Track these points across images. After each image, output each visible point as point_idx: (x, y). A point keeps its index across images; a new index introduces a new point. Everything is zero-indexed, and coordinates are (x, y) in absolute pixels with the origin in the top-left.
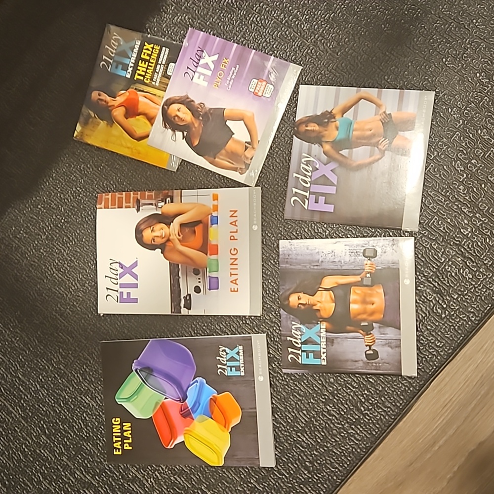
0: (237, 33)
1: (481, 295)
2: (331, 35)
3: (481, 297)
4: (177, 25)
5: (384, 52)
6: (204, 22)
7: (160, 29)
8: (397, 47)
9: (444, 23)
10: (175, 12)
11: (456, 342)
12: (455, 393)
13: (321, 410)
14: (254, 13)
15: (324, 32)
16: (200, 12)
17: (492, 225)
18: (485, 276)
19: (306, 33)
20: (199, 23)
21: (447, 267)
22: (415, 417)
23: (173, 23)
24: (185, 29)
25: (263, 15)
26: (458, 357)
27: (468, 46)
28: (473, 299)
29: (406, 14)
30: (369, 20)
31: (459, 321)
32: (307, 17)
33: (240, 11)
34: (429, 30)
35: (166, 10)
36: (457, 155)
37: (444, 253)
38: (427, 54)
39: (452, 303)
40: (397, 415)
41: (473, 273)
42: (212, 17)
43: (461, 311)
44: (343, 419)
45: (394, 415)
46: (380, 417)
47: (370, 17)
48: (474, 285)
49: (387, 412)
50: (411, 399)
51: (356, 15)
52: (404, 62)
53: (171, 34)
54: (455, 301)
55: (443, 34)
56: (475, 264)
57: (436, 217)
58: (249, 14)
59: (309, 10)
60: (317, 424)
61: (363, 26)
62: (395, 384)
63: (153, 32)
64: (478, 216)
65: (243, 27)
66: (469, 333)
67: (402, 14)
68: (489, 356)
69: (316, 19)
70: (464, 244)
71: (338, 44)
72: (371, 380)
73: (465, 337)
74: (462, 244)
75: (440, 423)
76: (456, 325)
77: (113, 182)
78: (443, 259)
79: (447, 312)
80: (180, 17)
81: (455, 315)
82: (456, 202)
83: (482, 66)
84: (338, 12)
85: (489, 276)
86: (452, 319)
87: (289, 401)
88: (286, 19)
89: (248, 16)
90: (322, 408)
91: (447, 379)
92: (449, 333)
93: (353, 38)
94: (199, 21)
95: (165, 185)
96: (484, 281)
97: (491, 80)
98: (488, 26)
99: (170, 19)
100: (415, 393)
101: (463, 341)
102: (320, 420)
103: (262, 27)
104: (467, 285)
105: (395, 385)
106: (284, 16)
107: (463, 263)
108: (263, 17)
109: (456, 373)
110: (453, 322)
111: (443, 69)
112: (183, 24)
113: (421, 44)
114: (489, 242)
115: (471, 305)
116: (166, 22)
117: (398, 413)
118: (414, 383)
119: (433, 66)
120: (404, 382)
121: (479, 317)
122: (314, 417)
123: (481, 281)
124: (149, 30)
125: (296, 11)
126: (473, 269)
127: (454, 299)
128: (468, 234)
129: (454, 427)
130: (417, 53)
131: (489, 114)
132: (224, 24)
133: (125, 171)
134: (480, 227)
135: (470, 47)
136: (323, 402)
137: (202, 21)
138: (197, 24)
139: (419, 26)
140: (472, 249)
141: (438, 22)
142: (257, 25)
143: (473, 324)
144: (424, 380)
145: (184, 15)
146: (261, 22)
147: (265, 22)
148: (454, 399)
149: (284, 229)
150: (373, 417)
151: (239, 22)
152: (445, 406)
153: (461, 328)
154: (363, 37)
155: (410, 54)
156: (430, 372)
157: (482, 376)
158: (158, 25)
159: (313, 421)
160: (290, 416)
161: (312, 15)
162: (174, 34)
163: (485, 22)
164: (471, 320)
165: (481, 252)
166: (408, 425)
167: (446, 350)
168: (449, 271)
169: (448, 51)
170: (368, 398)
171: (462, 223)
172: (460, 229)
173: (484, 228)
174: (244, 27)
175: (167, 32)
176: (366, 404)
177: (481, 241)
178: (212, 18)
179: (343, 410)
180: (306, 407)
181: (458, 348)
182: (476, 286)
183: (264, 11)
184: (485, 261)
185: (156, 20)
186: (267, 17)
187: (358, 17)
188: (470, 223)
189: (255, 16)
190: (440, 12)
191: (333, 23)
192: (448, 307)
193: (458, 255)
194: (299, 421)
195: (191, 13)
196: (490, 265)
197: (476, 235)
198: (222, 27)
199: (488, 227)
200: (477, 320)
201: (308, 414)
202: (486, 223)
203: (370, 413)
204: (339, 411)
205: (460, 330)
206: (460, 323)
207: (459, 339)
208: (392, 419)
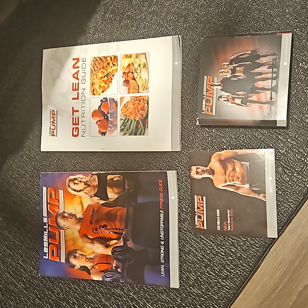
1: (296, 191)
2: (188, 36)
4: (96, 40)
6: (112, 37)
9: (256, 22)
10: (94, 33)
11: (283, 221)
12: (286, 255)
14: (141, 28)
15: (184, 35)
16: (109, 31)
17: (298, 146)
18: (297, 179)
20: (109, 38)
22: (262, 272)
23: (93, 39)
25: (146, 29)
26: (286, 231)
28: (291, 194)
29: (232, 20)
30: (210, 25)
31: (284, 208)
32: (173, 27)
33: (132, 28)
34: (247, 27)
35: (89, 32)
39: (278, 197)
41: (290, 177)
42: (116, 33)
43: (285, 202)
44: (217, 276)
45: (249, 272)
46: (241, 273)
47: (211, 23)
49: (244, 270)
50: (259, 260)
51: (202, 23)
54: (280, 196)
55: (256, 30)
56: (290, 172)
58: (138, 29)
59: (173, 23)
60: (202, 280)
61: (207, 29)
62: (248, 251)
64: (289, 141)
65: (135, 37)
66: (291, 216)
67: (230, 20)
68: (305, 229)
69: (178, 28)
70: (282, 159)
71: (193, 42)
72: (233, 250)
73: (289, 218)
75: (278, 275)
76: (282, 211)
80: (97, 35)
82: (275, 133)
84: (191, 22)
85: (300, 178)
87: (183, 267)
88: (160, 30)
89: (138, 30)
90: (204, 270)
91: (280, 246)
92: (278, 216)
94: (109, 36)
96: (297, 182)
98: (283, 22)
99: (91, 37)
100: (261, 256)
101: (288, 221)
102: (203, 277)
103: (146, 36)
104: (287, 185)
106: (159, 28)
107: (283, 171)
108: (146, 30)
109: (285, 241)
110: (280, 209)
112: (100, 39)
114: (298, 156)
115: (290, 197)
116: (89, 39)
117: (251, 270)
118: (259, 250)
120: (253, 249)
121: (296, 205)
122: (199, 276)
123: (295, 182)
125: (166, 24)
126: (289, 174)
127: (279, 194)
128: (284, 153)
129: (288, 276)
132: (124, 36)
134: (291, 147)
136: (204, 266)
137: (110, 36)
139: (241, 26)
140: (287, 162)
141: (252, 22)
142: (143, 35)
143: (293, 209)
144: (265, 248)
145: (100, 34)
146: (146, 33)
147: (148, 33)
148: (286, 259)
149: (171, 159)
150: (236, 273)
151: (132, 34)
156: (268, 242)
157: (302, 242)
158: (85, 41)
159: (199, 279)
160: (184, 277)
161: (175, 26)
163: (281, 19)
164: (291, 207)
165: (293, 164)
166: (258, 278)
170: (232, 261)
171: (280, 146)
172: (279, 150)
173: (294, 148)
176: (231, 266)
177: (292, 156)
178: (116, 34)
179: (217, 271)
180: (194, 270)
181: (285, 226)
182: (293, 185)
183: (146, 26)
184: (296, 169)
185: (84, 38)
186: (149, 30)
187: (203, 24)
188: (284, 145)
189: (141, 30)
190: (253, 16)
191: (188, 30)
193: (279, 167)
194: (190, 279)
195: (104, 32)
196: (300, 171)
197: (289, 153)
198: (123, 38)
199: (296, 147)
200: (295, 207)
201: (195, 275)
202: (295, 145)
203: (234, 271)
204: (215, 271)
205: (285, 214)
206: (285, 210)
207: (285, 220)
208: (248, 274)
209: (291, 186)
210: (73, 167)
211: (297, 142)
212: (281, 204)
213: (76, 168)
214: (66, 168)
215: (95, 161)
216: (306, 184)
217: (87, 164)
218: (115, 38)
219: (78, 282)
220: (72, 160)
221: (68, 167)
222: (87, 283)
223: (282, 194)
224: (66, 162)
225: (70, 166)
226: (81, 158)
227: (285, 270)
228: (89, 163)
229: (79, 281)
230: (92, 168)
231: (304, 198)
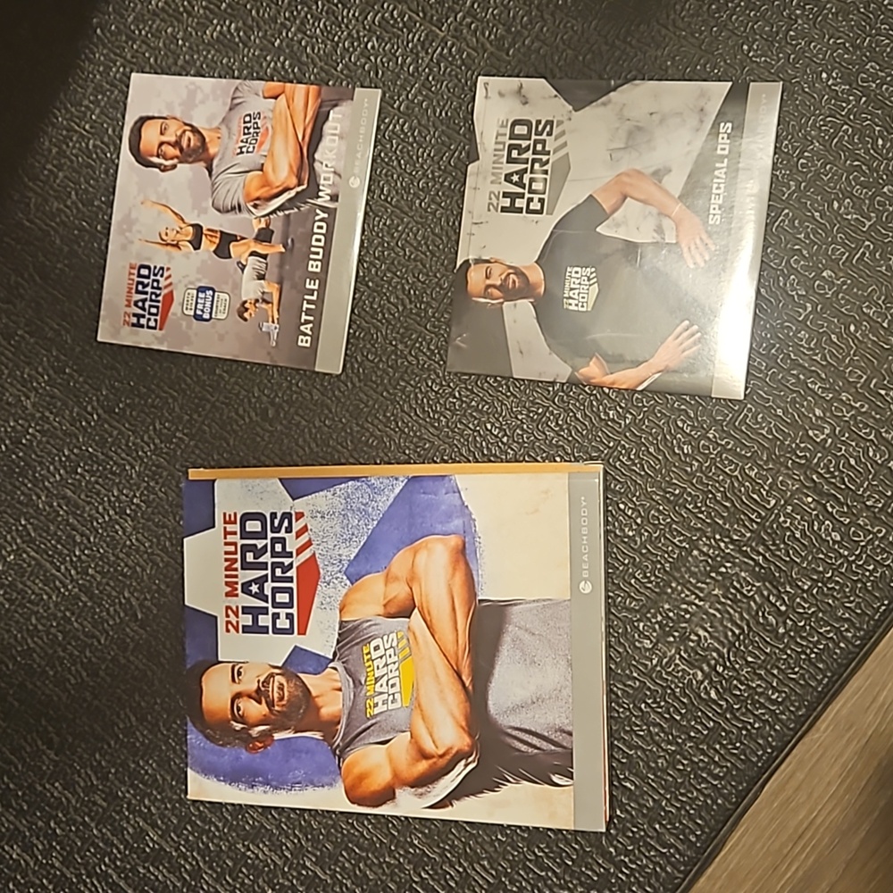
0: (287, 22)
1: (864, 580)
2: (490, 10)
3: (865, 584)
4: (158, 16)
5: (610, 41)
6: (215, 5)
7: (122, 27)
8: (639, 26)
11: (815, 689)
13: (522, 856)
17: (878, 416)
18: (871, 536)
19: (437, 12)
20: (205, 8)
21: (782, 519)
22: (731, 866)
23: (149, 11)
24: (176, 24)
26: (822, 724)
27: (798, 12)
28: (847, 590)
31: (818, 642)
36: (788, 261)
37: (775, 487)
38: (706, 37)
39: (798, 600)
40: (691, 862)
41: (843, 529)
43: (822, 618)
44: (571, 876)
45: (685, 864)
46: (655, 869)
48: (846, 557)
49: (667, 858)
50: (720, 826)
52: (656, 58)
53: (147, 36)
54: (805, 595)
56: (845, 510)
57: (749, 406)
60: (515, 889)
62: (682, 791)
63: (108, 35)
64: (844, 399)
65: (299, 7)
66: (843, 669)
70: (818, 464)
71: (508, 31)
72: (628, 785)
73: (835, 678)
74: (812, 465)
75: (791, 877)
76: (812, 652)
77: (44, 369)
78: (773, 502)
79: (788, 621)
81: (808, 628)
82: (793, 369)
83: (832, 54)
85: (880, 535)
86: (802, 638)
87: (450, 839)
90: (523, 853)
91: (800, 776)
92: (796, 670)
93: (539, 14)
95: (152, 369)
96: (869, 547)
97: (854, 86)
99: (142, 2)
100: (729, 809)
101: (830, 686)
102: (520, 879)
103: (340, 6)
104: (831, 558)
105: (682, 794)
107: (819, 507)
109: (818, 760)
110: (804, 643)
111: (745, 67)
112: (171, 11)
113: (692, 16)
114: (875, 455)
115: (843, 603)
116: (133, 10)
117: (693, 858)
118: (724, 787)
119: (722, 64)
120: (703, 786)
121: (863, 630)
122: (506, 874)
123: (863, 547)
124: (98, 31)
126: (842, 519)
127: (803, 591)
129: (824, 885)
130: (684, 37)
131: (856, 163)
132: (259, 4)
133: (66, 342)
134: (852, 423)
135: (802, 13)
136: (523, 838)
138: (201, 11)
140: (836, 473)
143: (850, 646)
144: (746, 782)
148: (819, 820)
149: (416, 452)
150: (638, 868)
152: (800, 837)
153: (824, 657)
154: (562, 11)
155: (667, 40)
156: (758, 761)
157: (879, 765)
158: (118, 18)
159: (504, 883)
160: (452, 873)
162: (152, 35)
164: (845, 638)
165: (858, 481)
166: (717, 886)
167: (792, 709)
168: (788, 528)
169: (753, 26)
170: (624, 825)
171: (811, 415)
172: (807, 431)
173: (861, 426)
174: (302, 9)
175: (137, 32)
176: (621, 840)
177: (855, 454)
179: (569, 856)
180: (486, 852)
181: (819, 705)
182: (851, 559)
184: (868, 500)
185: (113, 8)
188: (828, 414)
192: (790, 611)
193: (805, 491)
194: (473, 883)
196: (881, 509)
197: (843, 443)
198: (254, 12)
199: (871, 422)
200: (859, 638)
201: (492, 868)
202: (865, 412)
203: (630, 860)
204: (561, 859)
205: (823, 661)
206: (821, 647)
207: (820, 682)
208: (680, 872)
209: (848, 561)
210: (67, 472)
211: (873, 405)
212: (810, 625)
213: (78, 477)
214: (40, 475)
215: (146, 453)
217: (115, 463)
218: (225, 10)
219: (74, 880)
220: (63, 446)
221: (49, 471)
222: (107, 883)
223: (815, 591)
224: (42, 451)
225: (55, 468)
226: (94, 440)
227: (815, 861)
228: (123, 459)
229: (76, 877)
230: (134, 476)
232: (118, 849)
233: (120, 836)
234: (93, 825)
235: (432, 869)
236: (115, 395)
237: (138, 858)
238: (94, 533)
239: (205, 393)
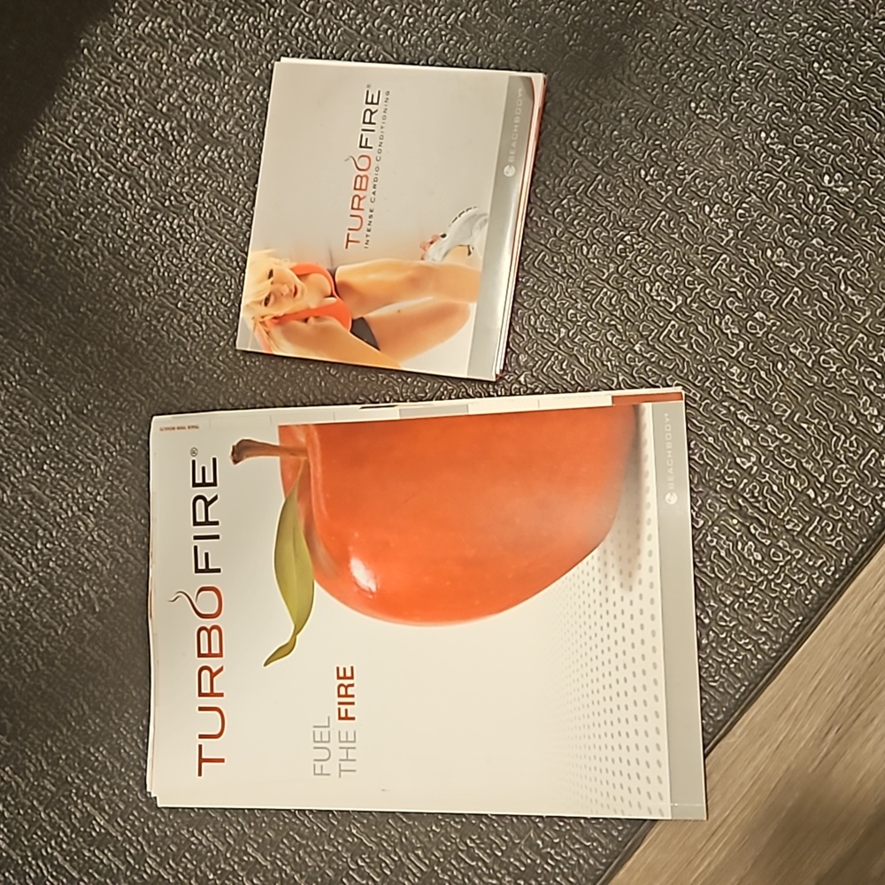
0: (268, 55)
1: (781, 597)
2: (460, 56)
3: (782, 601)
4: (144, 41)
5: (570, 91)
6: (200, 34)
7: (108, 49)
8: (596, 79)
9: (690, 28)
10: (140, 14)
11: (733, 696)
12: (732, 807)
13: (454, 847)
14: (302, 13)
15: (446, 51)
16: (190, 14)
17: (800, 448)
18: (789, 557)
19: (410, 54)
20: (190, 36)
21: (709, 538)
22: (649, 860)
23: (135, 36)
24: (161, 49)
25: (320, 17)
26: (738, 729)
27: (742, 76)
28: (766, 606)
29: (613, 12)
30: (537, 26)
31: (737, 653)
32: (411, 20)
33: (272, 10)
34: (661, 43)
35: (121, 10)
36: (724, 302)
37: (704, 509)
38: (657, 93)
39: (721, 614)
40: (613, 855)
41: (764, 550)
42: (216, 22)
43: (742, 632)
44: (500, 866)
45: (606, 857)
46: (578, 861)
47: (540, 18)
48: (766, 576)
49: (591, 852)
51: (511, 15)
52: (611, 109)
53: (132, 58)
54: (727, 609)
55: (690, 52)
56: (767, 532)
58: (292, 16)
59: (414, 7)
60: (446, 878)
61: (525, 37)
63: (95, 55)
64: (770, 430)
65: (280, 42)
66: (759, 679)
67: (605, 12)
68: (802, 727)
69: (430, 25)
70: (744, 490)
73: (752, 687)
74: (739, 490)
75: (703, 871)
76: (732, 662)
77: (15, 368)
78: (701, 522)
79: (711, 633)
80: (150, 24)
81: (729, 639)
82: (724, 401)
83: (771, 116)
84: (473, 9)
85: (797, 557)
86: (723, 649)
87: (387, 829)
88: (367, 26)
89: (290, 20)
90: (456, 843)
92: (717, 678)
93: (505, 62)
94: (189, 32)
95: (122, 373)
96: (787, 567)
97: (790, 146)
98: (780, 34)
99: (129, 27)
101: (747, 694)
102: (452, 868)
104: (752, 576)
106: (364, 18)
107: (743, 529)
108: (319, 21)
109: (733, 762)
110: (725, 654)
111: (692, 123)
112: (157, 37)
113: (646, 73)
114: (796, 483)
115: (761, 618)
116: (120, 34)
117: (614, 851)
119: (671, 118)
121: (779, 643)
122: (439, 863)
123: (781, 567)
124: (86, 51)
125: (388, 8)
126: (764, 541)
127: (726, 606)
128: (751, 468)
129: (733, 880)
130: (638, 92)
131: (789, 216)
132: (242, 36)
133: (39, 344)
134: (776, 452)
135: (746, 77)
136: (456, 829)
137: (194, 31)
138: (186, 39)
139: (640, 35)
140: (760, 498)
141: (678, 27)
142: (308, 38)
143: (766, 658)
145: (159, 20)
146: (317, 33)
147: (325, 31)
148: (731, 819)
150: (563, 860)
151: (270, 31)
152: (713, 835)
153: (742, 668)
154: (526, 60)
155: (622, 93)
157: (788, 768)
158: (105, 40)
159: (436, 871)
160: (387, 861)
161: (420, 16)
162: (137, 59)
163: (775, 25)
164: (762, 650)
165: (780, 506)
166: (636, 878)
167: (712, 714)
168: (714, 547)
169: (700, 87)
170: (552, 819)
171: (739, 444)
172: (735, 458)
173: (784, 455)
174: (283, 43)
175: (123, 55)
176: (548, 833)
177: (778, 481)
178: (215, 25)
179: (499, 848)
180: (421, 842)
181: (736, 711)
182: (770, 577)
183: (321, 9)
184: (788, 524)
185: (101, 31)
186: (329, 22)
187: (515, 19)
188: (755, 444)
189: (303, 20)
190: (682, 6)
191: (464, 33)
192: (713, 623)
193: (731, 513)
194: (407, 871)
195: (172, 16)
196: (799, 533)
197: (768, 470)
198: (236, 43)
199: (793, 452)
200: (774, 651)
201: (426, 857)
202: (788, 444)
203: (556, 852)
205: (741, 671)
206: (740, 658)
207: (738, 690)
208: (601, 864)
209: (768, 579)
210: (33, 468)
211: (795, 437)
212: (730, 637)
213: (43, 473)
214: (7, 470)
215: (111, 453)
216: (814, 576)
217: (81, 462)
218: (209, 40)
219: (20, 862)
220: (30, 443)
221: (15, 467)
222: (52, 865)
223: (736, 606)
224: (9, 447)
225: (22, 464)
226: (61, 439)
227: (724, 859)
228: (89, 458)
229: (22, 859)
230: (99, 474)
231: (805, 622)
232: (64, 832)
233: (67, 820)
234: (41, 809)
235: (369, 857)
236: (84, 397)
237: (84, 841)
238: (57, 527)
239: (172, 398)
